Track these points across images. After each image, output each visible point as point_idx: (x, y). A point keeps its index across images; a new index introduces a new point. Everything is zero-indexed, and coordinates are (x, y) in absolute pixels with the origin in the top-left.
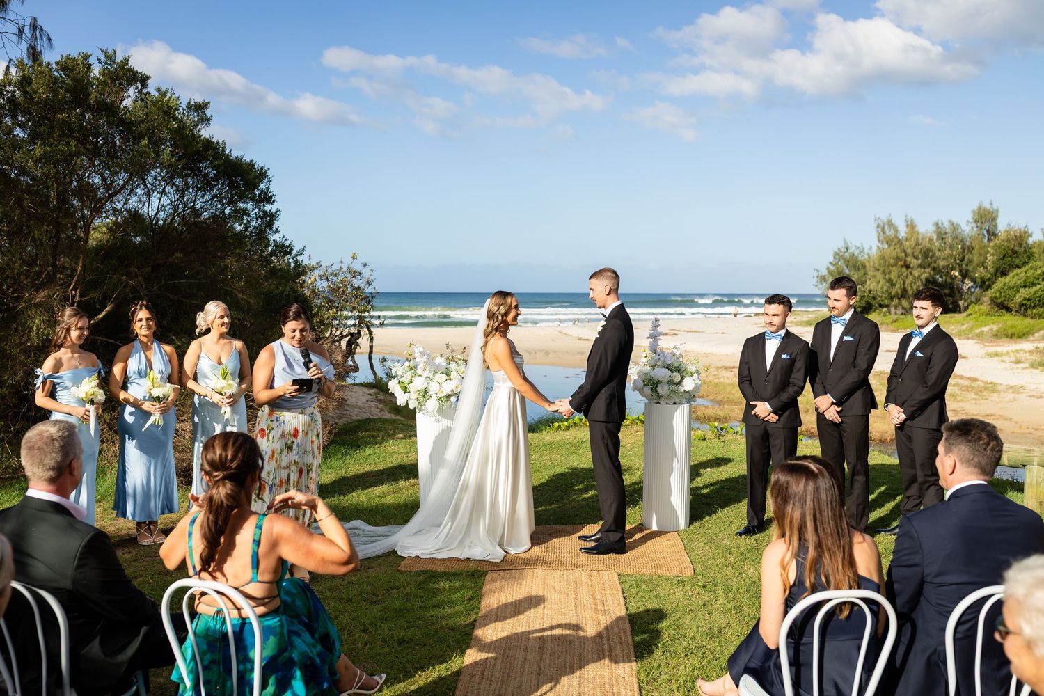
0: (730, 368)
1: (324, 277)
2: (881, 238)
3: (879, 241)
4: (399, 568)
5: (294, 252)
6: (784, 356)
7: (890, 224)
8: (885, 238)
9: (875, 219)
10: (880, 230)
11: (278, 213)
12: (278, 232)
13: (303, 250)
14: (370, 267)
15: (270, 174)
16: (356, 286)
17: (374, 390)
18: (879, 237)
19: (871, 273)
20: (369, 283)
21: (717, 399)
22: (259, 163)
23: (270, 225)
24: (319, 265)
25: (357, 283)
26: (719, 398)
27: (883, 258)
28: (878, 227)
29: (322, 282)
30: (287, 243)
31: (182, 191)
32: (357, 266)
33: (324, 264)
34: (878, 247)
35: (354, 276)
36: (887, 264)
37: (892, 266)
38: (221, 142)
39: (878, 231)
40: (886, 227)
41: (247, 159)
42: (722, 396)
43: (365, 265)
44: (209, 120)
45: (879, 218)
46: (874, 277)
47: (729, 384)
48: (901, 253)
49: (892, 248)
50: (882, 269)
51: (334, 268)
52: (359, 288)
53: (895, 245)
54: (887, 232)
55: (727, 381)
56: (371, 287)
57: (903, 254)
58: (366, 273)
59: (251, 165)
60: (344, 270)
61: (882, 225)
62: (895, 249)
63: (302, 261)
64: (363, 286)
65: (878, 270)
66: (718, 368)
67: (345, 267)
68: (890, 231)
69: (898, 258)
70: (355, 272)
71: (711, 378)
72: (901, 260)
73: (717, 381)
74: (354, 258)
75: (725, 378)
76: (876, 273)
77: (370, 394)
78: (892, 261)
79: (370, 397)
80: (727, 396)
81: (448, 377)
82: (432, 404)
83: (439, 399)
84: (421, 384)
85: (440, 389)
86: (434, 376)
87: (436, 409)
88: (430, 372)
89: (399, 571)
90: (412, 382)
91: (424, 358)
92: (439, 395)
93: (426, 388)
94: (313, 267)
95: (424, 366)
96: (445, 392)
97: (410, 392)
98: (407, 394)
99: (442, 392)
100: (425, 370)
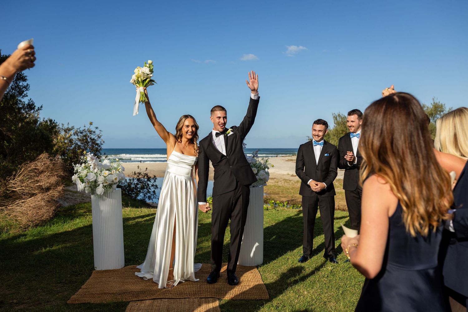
0: (273, 178)
1: (76, 133)
2: (335, 122)
3: (335, 123)
4: (68, 301)
5: (36, 108)
6: (326, 155)
8: (337, 122)
9: (333, 114)
10: (335, 118)
13: (41, 107)
14: (99, 129)
16: (92, 138)
18: (334, 122)
19: (332, 137)
20: (99, 137)
21: (268, 192)
24: (73, 128)
25: (93, 137)
26: (269, 192)
27: (337, 130)
28: (334, 117)
29: (75, 136)
32: (92, 128)
33: (76, 128)
34: (334, 126)
35: (91, 133)
36: (339, 133)
37: (341, 134)
39: (334, 119)
40: (338, 117)
42: (270, 191)
43: (97, 128)
45: (334, 114)
46: (333, 139)
47: (273, 186)
48: (344, 128)
49: (340, 126)
50: (336, 135)
51: (81, 129)
52: (94, 139)
53: (342, 125)
54: (338, 119)
55: (272, 184)
56: (100, 139)
57: (345, 129)
58: (97, 132)
60: (86, 130)
61: (336, 116)
62: (342, 127)
63: (54, 121)
64: (96, 138)
65: (335, 136)
67: (86, 129)
68: (339, 119)
69: (343, 130)
70: (91, 131)
72: (344, 132)
74: (91, 124)
75: (271, 183)
76: (334, 137)
78: (341, 132)
80: (272, 191)
81: (110, 173)
82: (100, 190)
83: (104, 187)
84: (92, 177)
85: (105, 180)
86: (101, 172)
87: (102, 193)
88: (98, 169)
89: (67, 303)
90: (87, 176)
91: (94, 161)
92: (104, 184)
93: (96, 180)
94: (70, 129)
95: (94, 166)
96: (109, 182)
97: (85, 182)
98: (84, 184)
99: (106, 182)
100: (95, 169)
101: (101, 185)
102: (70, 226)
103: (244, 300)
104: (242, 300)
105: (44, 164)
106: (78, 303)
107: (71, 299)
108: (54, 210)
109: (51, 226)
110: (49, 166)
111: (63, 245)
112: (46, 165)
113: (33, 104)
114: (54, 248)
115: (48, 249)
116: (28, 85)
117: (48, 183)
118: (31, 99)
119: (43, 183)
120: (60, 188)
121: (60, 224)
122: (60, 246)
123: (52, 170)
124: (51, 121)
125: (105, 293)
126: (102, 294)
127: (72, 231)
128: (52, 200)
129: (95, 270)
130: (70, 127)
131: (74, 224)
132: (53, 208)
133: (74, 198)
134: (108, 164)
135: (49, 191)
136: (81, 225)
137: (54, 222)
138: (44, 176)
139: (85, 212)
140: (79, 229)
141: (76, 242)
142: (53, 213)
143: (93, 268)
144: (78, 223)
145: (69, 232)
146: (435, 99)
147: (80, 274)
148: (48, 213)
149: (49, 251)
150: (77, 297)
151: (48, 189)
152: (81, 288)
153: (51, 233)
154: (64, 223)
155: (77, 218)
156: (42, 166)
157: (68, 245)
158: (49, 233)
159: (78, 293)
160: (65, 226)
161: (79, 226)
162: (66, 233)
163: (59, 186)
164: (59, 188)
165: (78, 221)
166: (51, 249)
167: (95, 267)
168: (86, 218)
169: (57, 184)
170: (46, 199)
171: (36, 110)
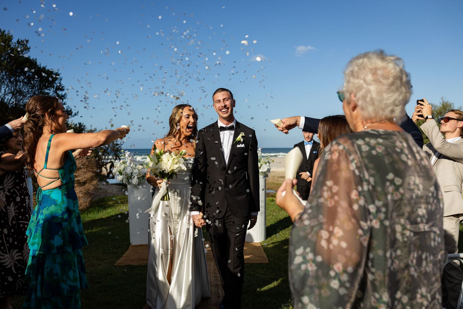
4: (115, 264)
6: (314, 152)
11: (66, 95)
12: (66, 104)
13: (78, 113)
15: (61, 76)
17: (121, 186)
30: (69, 109)
38: (34, 59)
44: (29, 49)
66: (278, 177)
71: (275, 181)
73: (278, 182)
77: (119, 188)
79: (119, 190)
81: (143, 167)
82: (135, 181)
83: (138, 178)
84: (129, 171)
85: (139, 173)
86: (136, 166)
87: (137, 183)
88: (134, 164)
89: (114, 266)
90: (124, 170)
91: (130, 157)
92: (138, 176)
93: (132, 173)
94: (93, 130)
95: (131, 162)
96: (142, 175)
97: (123, 175)
98: (122, 176)
99: (140, 175)
100: (131, 164)
101: (136, 177)
102: (104, 214)
103: (249, 264)
104: (247, 264)
105: (81, 162)
106: (122, 265)
107: (117, 263)
108: (91, 201)
109: (88, 214)
110: (85, 163)
111: (101, 228)
112: (83, 162)
113: (71, 111)
114: (94, 230)
115: (89, 231)
116: (65, 94)
117: (85, 178)
118: (68, 106)
119: (81, 178)
120: (95, 182)
121: (95, 212)
122: (99, 229)
123: (88, 166)
124: (80, 124)
125: (142, 259)
126: (139, 260)
127: (106, 218)
128: (88, 192)
129: (131, 245)
130: (93, 129)
131: (107, 213)
132: (90, 199)
133: (98, 194)
134: (141, 160)
135: (85, 185)
136: (113, 213)
137: (90, 211)
138: (82, 172)
139: (114, 204)
140: (112, 216)
141: (111, 226)
142: (89, 203)
143: (129, 244)
144: (110, 212)
145: (103, 219)
146: (444, 98)
147: (119, 248)
148: (85, 203)
149: (91, 233)
150: (121, 261)
151: (84, 183)
152: (122, 256)
153: (89, 219)
154: (99, 212)
155: (109, 208)
156: (80, 163)
157: (105, 228)
158: (87, 220)
159: (121, 259)
160: (100, 215)
161: (111, 214)
162: (101, 220)
163: (93, 181)
164: (93, 182)
165: (110, 210)
166: (92, 231)
167: (131, 242)
168: (116, 208)
169: (92, 179)
170: (83, 192)
171: (73, 115)
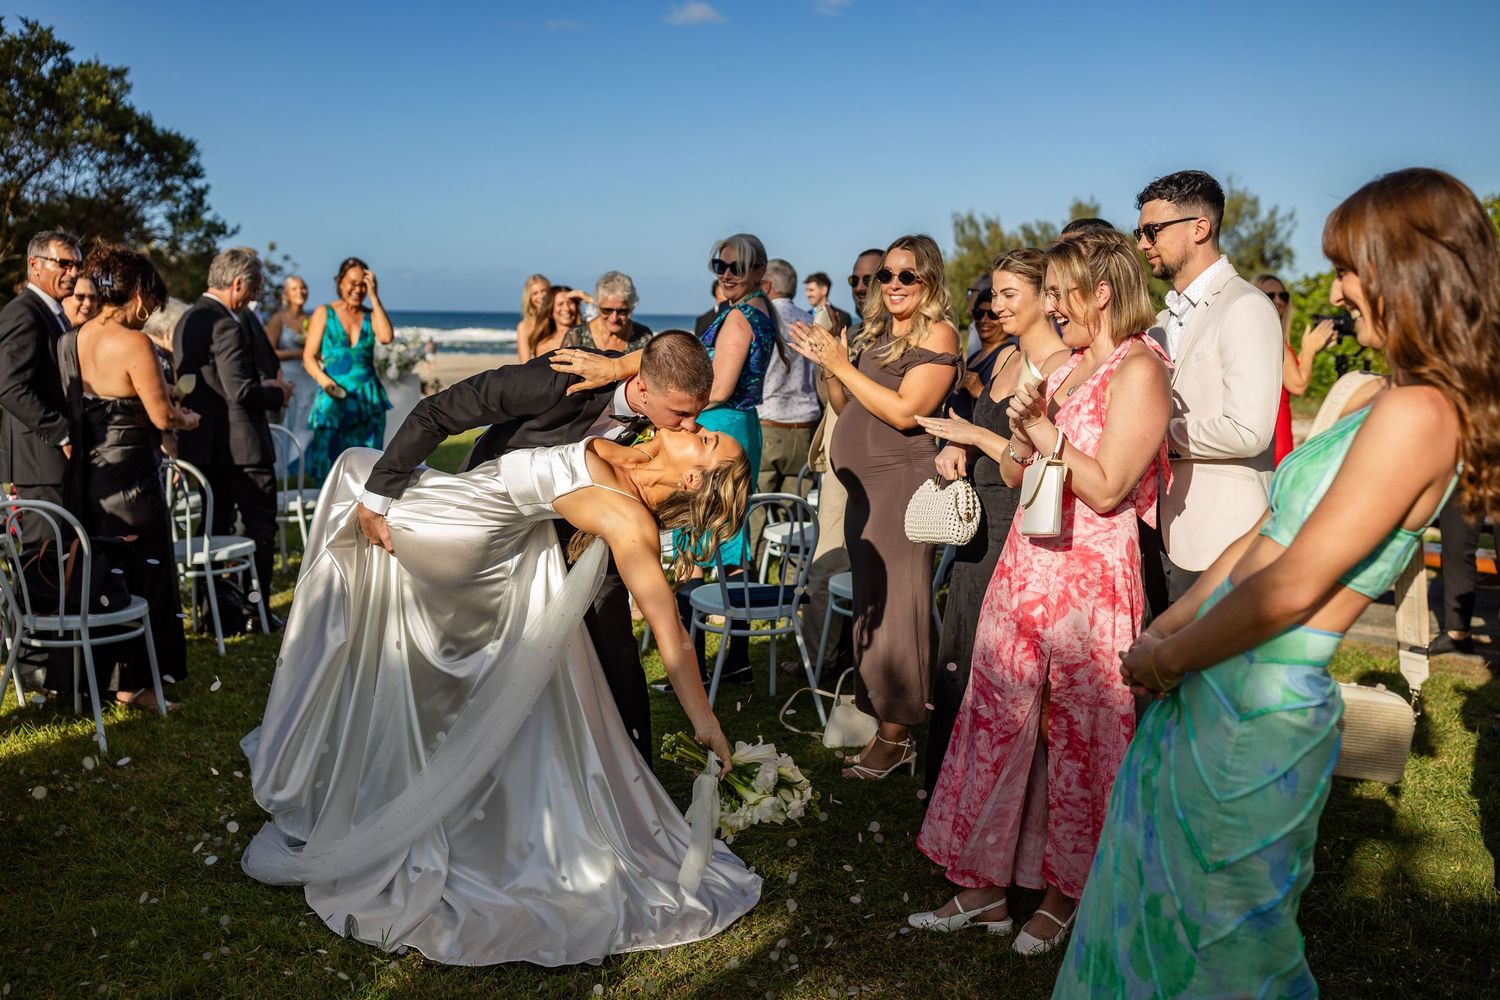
7: (971, 221)
8: (965, 240)
11: (208, 189)
12: (210, 210)
15: (198, 147)
22: (187, 135)
23: (201, 202)
30: (220, 222)
31: (105, 168)
32: (276, 258)
35: (273, 272)
40: (966, 226)
41: (174, 132)
43: (286, 258)
45: (958, 214)
49: (973, 253)
53: (976, 249)
54: (967, 232)
59: (178, 139)
62: (976, 255)
68: (971, 231)
70: (273, 266)
74: (272, 247)
78: (972, 270)
